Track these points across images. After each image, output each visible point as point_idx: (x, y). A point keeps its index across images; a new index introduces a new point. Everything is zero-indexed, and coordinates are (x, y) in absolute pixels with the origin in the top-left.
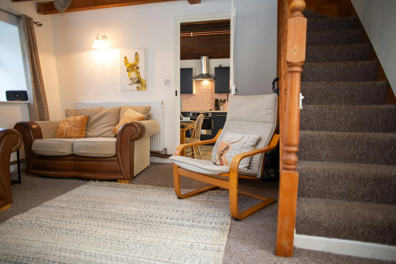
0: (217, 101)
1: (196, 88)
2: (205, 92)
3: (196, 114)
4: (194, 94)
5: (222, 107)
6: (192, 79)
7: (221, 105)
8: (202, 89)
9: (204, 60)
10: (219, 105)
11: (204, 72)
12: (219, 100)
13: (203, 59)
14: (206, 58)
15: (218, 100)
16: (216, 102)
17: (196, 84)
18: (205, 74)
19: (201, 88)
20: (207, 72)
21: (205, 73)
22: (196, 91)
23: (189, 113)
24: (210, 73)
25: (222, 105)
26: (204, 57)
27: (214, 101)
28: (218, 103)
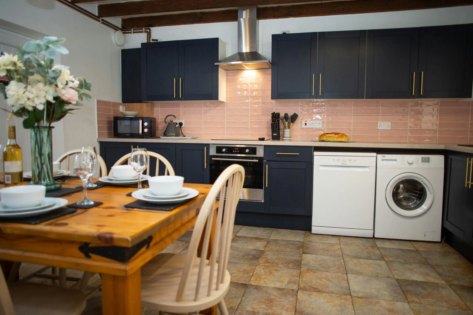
0: (275, 117)
1: (227, 88)
2: (247, 97)
3: (224, 150)
4: (223, 102)
5: (287, 132)
6: (216, 64)
7: (285, 128)
8: (242, 90)
9: (244, 19)
10: (282, 127)
11: (246, 49)
12: (282, 115)
13: (242, 17)
14: (250, 14)
15: (278, 114)
16: (273, 121)
17: (227, 80)
18: (247, 53)
19: (239, 87)
20: (251, 48)
21: (248, 51)
22: (227, 94)
23: (208, 145)
24: (260, 52)
25: (289, 128)
26: (244, 12)
27: (270, 118)
28: (279, 123)
